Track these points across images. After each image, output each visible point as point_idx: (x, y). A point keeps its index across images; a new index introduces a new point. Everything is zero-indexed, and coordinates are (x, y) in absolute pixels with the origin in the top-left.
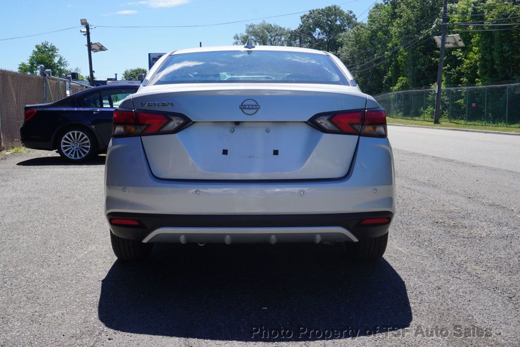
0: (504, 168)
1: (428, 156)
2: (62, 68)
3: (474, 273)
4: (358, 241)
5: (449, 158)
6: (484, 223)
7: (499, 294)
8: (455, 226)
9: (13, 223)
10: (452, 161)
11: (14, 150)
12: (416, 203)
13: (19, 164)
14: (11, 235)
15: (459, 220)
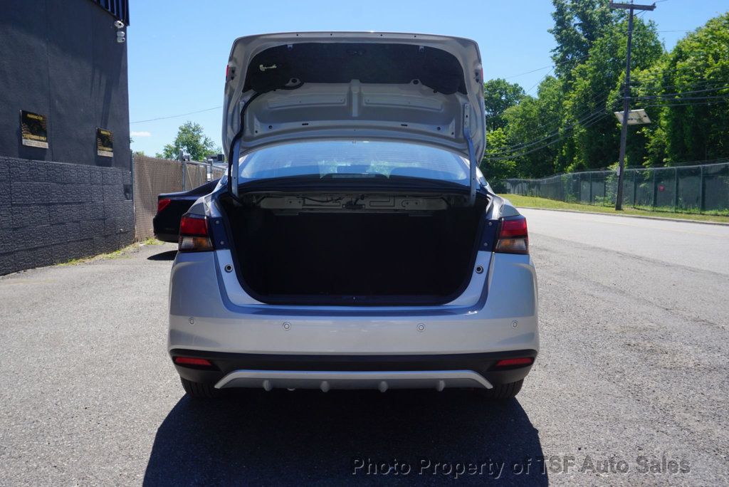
0: (705, 268)
1: (612, 251)
2: (209, 149)
3: (685, 424)
4: (492, 387)
5: (637, 254)
6: (690, 347)
7: (723, 462)
8: (652, 351)
9: (126, 337)
10: (640, 258)
11: (148, 242)
12: (600, 316)
13: (150, 258)
14: (120, 353)
15: (656, 341)
